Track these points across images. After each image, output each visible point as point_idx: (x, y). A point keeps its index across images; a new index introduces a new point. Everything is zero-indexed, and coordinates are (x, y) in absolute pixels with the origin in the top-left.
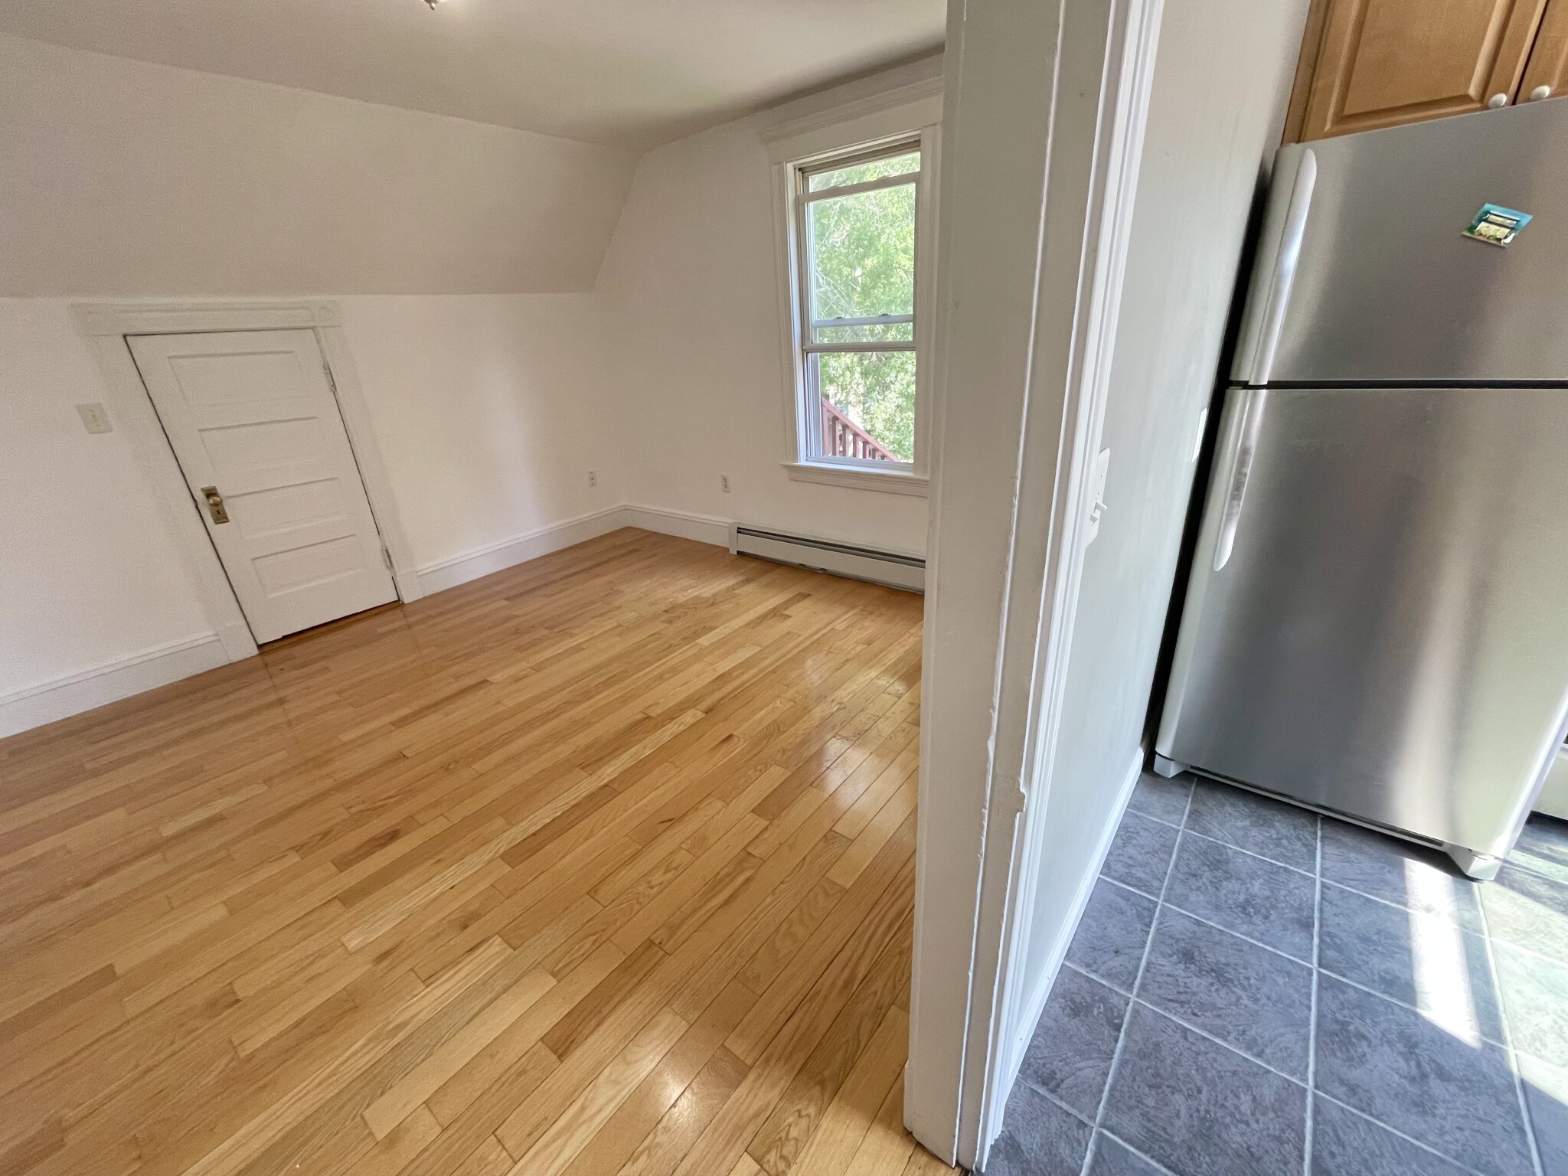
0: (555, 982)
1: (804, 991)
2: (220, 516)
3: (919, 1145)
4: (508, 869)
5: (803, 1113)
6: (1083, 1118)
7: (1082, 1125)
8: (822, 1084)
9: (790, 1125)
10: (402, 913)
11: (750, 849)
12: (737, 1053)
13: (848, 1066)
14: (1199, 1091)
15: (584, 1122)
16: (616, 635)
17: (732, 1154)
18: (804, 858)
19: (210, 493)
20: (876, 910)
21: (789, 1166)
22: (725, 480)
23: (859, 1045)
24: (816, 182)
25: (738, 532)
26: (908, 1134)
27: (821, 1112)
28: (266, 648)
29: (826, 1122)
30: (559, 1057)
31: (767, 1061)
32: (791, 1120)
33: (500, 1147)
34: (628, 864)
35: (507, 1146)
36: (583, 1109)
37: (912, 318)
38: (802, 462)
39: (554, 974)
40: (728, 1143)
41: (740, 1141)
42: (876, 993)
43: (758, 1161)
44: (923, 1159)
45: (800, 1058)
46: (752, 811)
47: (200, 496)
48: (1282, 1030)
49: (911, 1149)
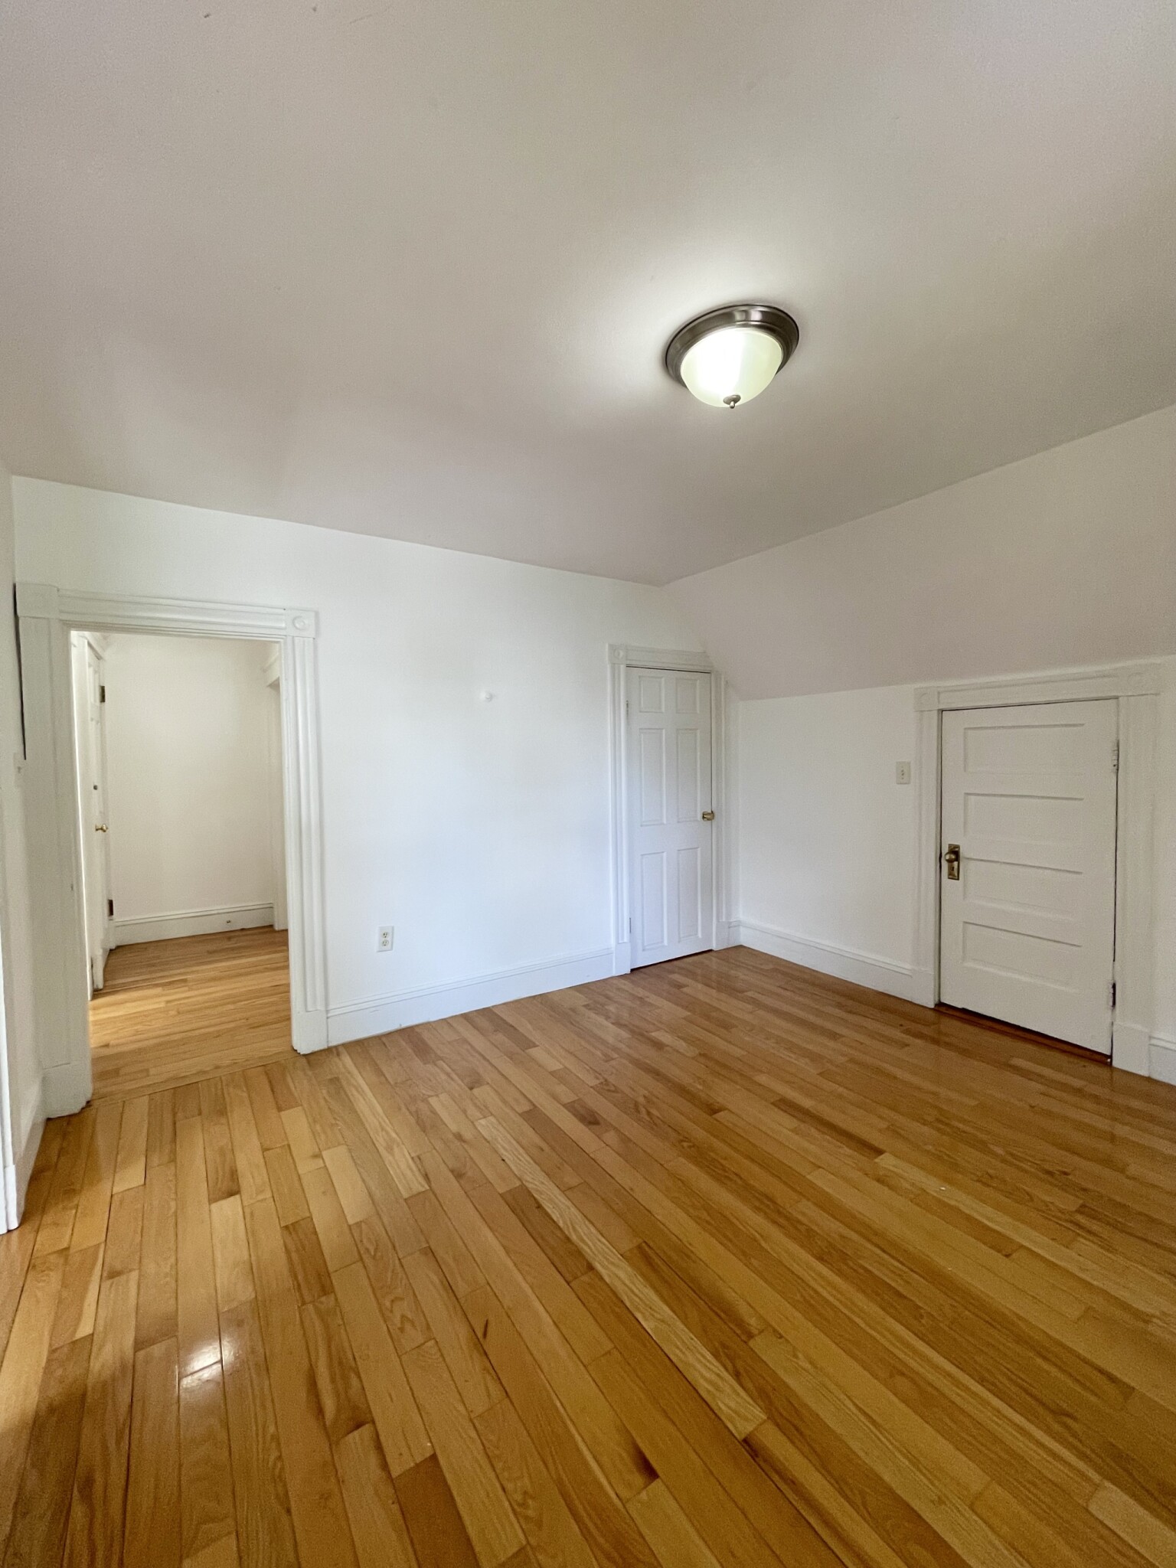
0: (351, 1221)
2: (954, 875)
11: (366, 1430)
18: (289, 1511)
19: (955, 852)
28: (943, 1009)
34: (442, 1282)
46: (434, 1457)
47: (945, 850)
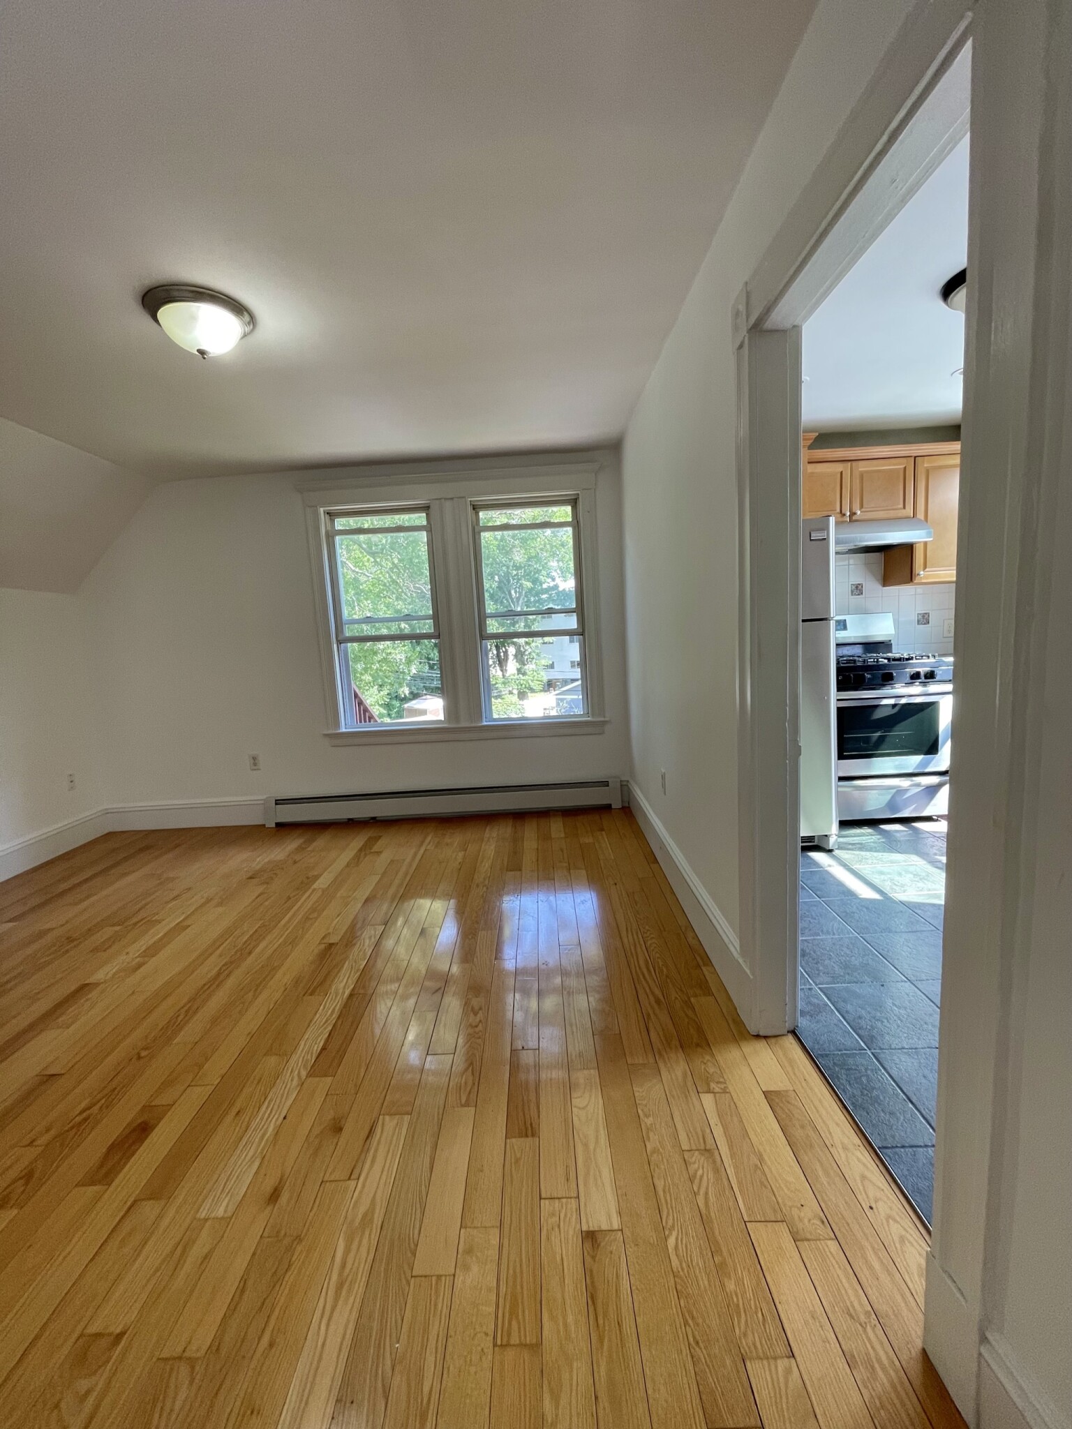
0: (472, 1108)
1: (640, 1018)
3: (765, 1037)
4: (329, 1079)
5: (705, 1062)
6: (808, 987)
7: (810, 989)
8: (698, 1045)
9: (705, 1069)
10: (252, 1161)
12: (641, 1062)
13: (700, 1030)
14: (830, 955)
15: (595, 1150)
16: (215, 907)
17: (694, 1099)
20: (633, 966)
21: (725, 1083)
22: (254, 758)
23: (694, 1020)
24: (340, 523)
25: (276, 804)
26: (758, 1036)
27: (713, 1055)
29: (719, 1058)
30: (533, 1135)
31: (660, 1054)
32: (703, 1067)
33: (557, 1201)
35: (559, 1196)
36: (586, 1145)
37: (432, 617)
38: (343, 730)
39: (467, 1105)
40: (686, 1097)
41: (691, 1091)
42: (676, 998)
43: (709, 1091)
44: (773, 1040)
45: (675, 1042)
48: (831, 925)
49: (764, 1040)
